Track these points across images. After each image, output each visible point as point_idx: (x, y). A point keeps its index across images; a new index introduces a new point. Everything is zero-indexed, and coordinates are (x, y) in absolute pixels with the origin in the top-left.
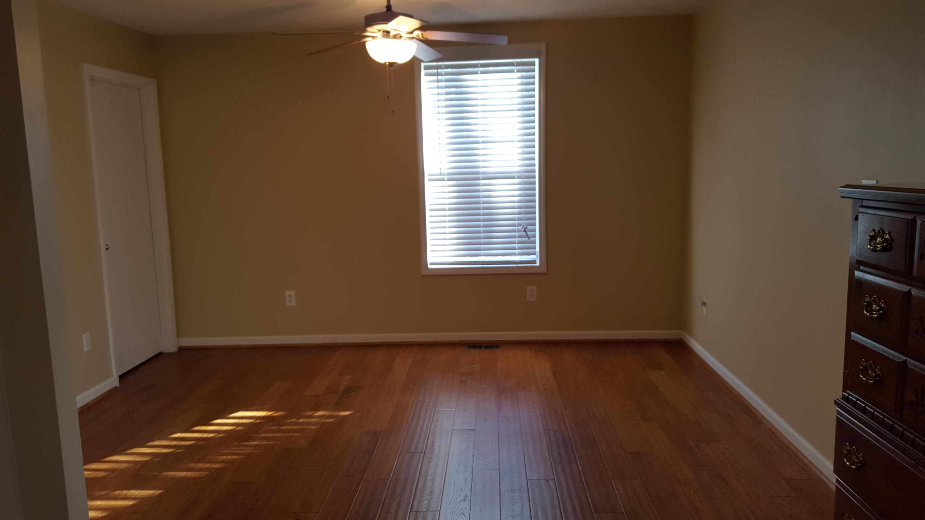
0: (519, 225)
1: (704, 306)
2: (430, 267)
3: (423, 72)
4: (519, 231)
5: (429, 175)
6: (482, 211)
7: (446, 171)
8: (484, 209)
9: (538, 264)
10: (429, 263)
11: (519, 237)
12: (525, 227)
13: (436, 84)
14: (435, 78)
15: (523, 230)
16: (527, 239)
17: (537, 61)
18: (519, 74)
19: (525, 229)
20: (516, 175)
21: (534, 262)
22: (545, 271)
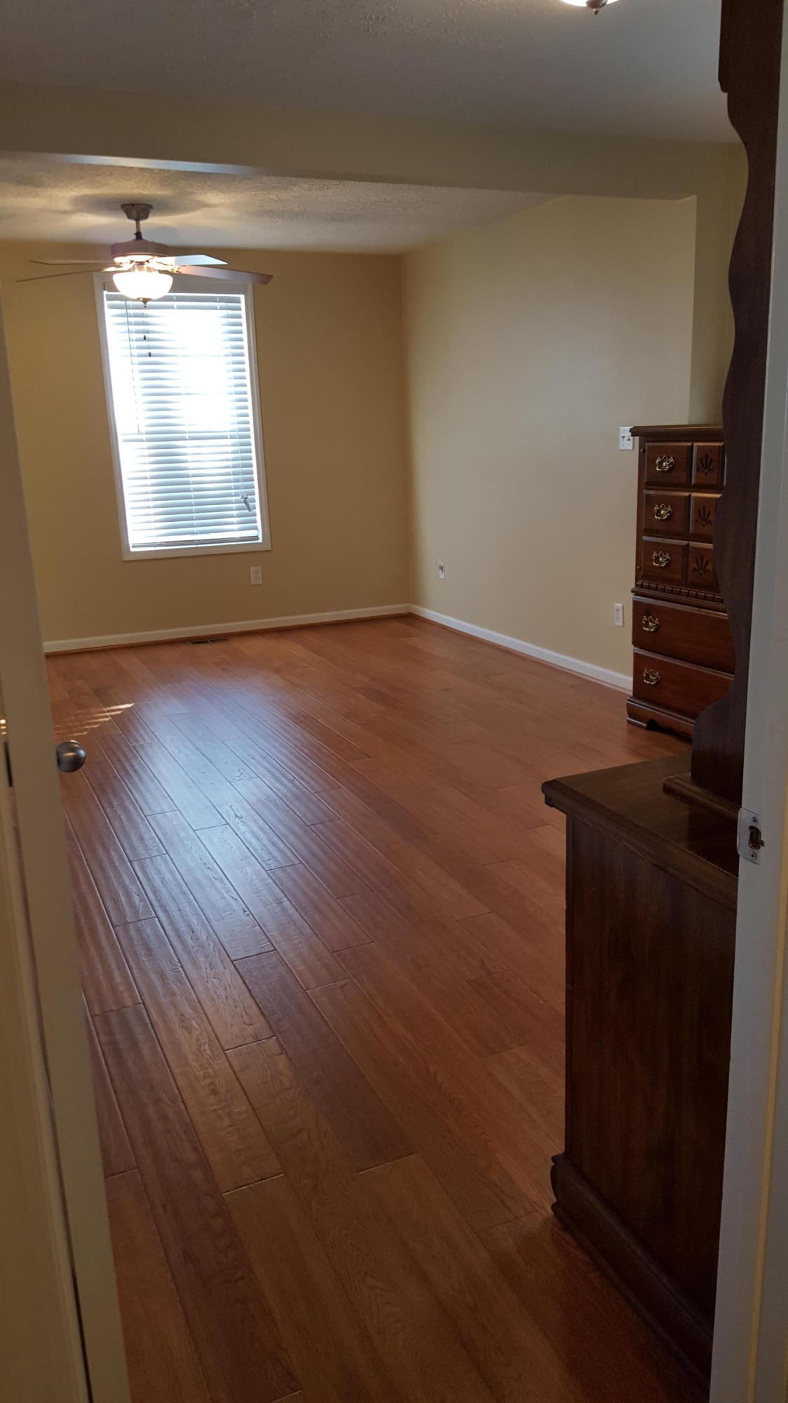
0: (236, 495)
1: (441, 571)
2: (132, 550)
3: (106, 303)
4: (237, 502)
5: (123, 435)
6: (192, 494)
7: (143, 430)
8: (195, 490)
9: (260, 541)
10: (131, 546)
11: (238, 509)
12: (245, 497)
13: (124, 320)
14: (123, 311)
15: (243, 500)
16: (247, 511)
17: (242, 297)
18: (225, 312)
19: (245, 498)
20: (228, 434)
21: (256, 538)
22: (270, 548)
